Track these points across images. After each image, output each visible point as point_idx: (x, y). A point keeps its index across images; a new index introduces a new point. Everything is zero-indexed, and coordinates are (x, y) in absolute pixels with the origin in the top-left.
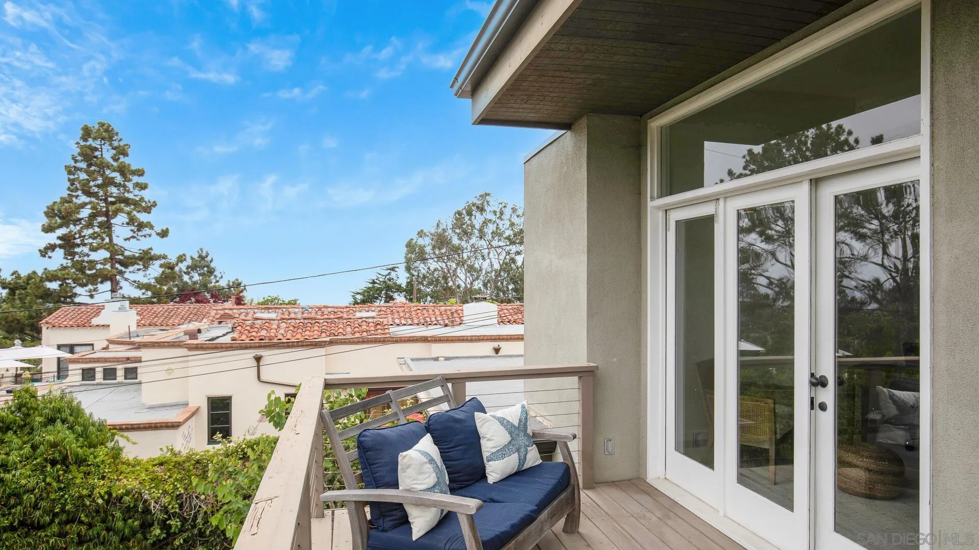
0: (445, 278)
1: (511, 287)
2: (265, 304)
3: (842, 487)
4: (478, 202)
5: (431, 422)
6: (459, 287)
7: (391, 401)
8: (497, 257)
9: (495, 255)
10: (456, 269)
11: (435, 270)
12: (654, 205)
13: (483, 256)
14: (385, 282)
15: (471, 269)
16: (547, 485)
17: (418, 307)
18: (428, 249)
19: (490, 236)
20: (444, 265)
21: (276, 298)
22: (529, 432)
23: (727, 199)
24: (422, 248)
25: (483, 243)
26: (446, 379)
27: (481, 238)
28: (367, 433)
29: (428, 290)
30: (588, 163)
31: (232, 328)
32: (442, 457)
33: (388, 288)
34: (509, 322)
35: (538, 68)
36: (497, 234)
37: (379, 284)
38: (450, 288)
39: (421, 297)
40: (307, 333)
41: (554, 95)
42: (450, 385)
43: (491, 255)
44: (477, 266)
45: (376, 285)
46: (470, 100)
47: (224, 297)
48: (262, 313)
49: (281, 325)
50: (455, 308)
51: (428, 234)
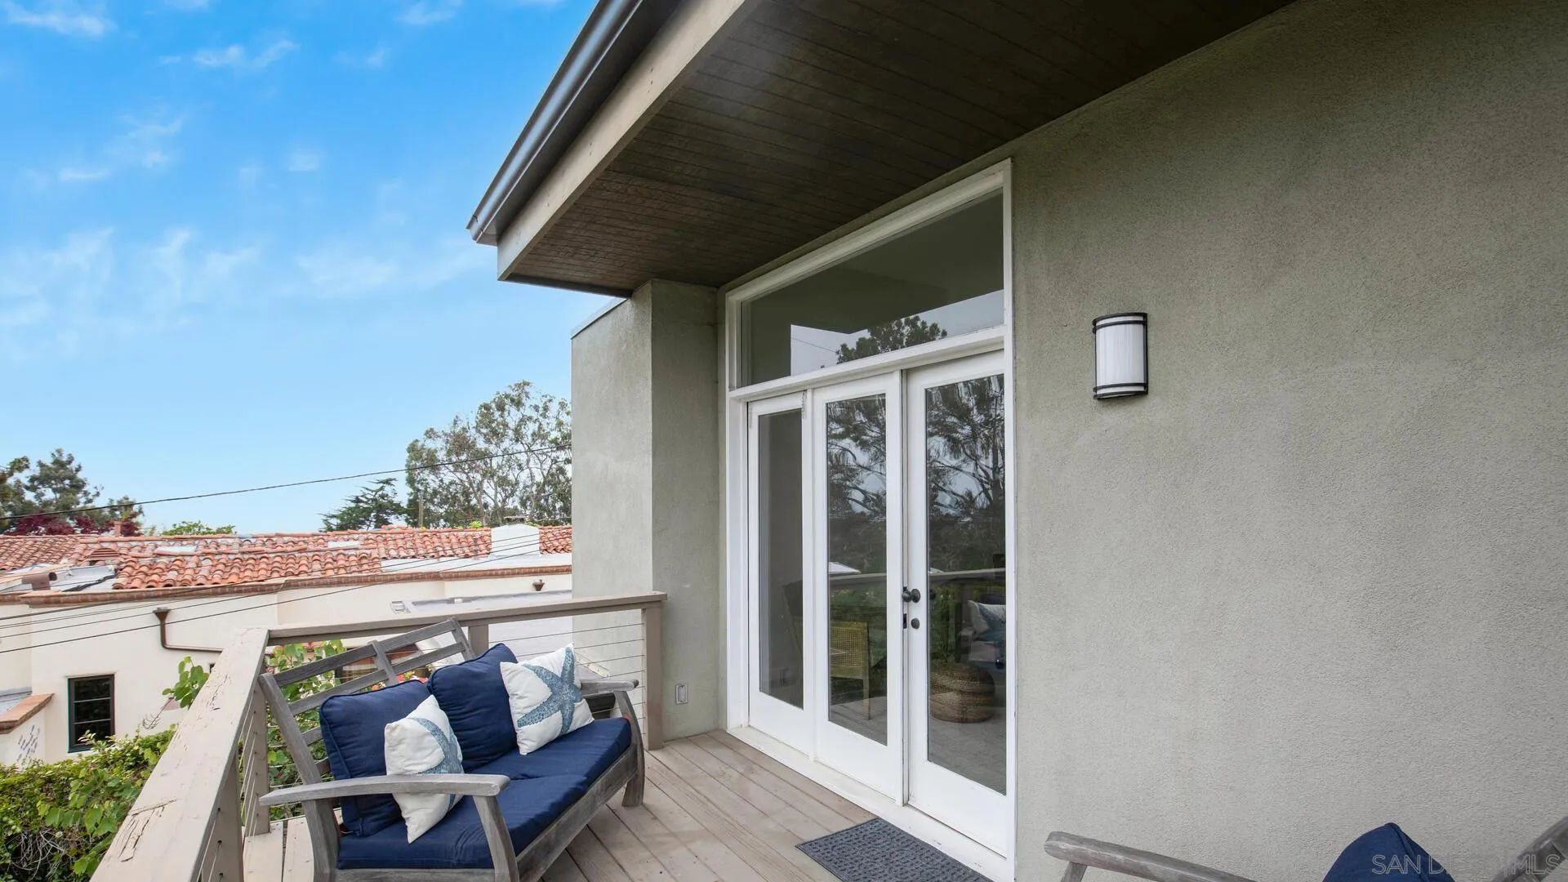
0: (466, 494)
1: (559, 505)
2: (176, 534)
3: (935, 714)
4: (514, 394)
5: (435, 680)
6: (486, 506)
7: (376, 656)
8: (539, 466)
9: (537, 464)
10: (481, 483)
11: (451, 483)
12: (733, 396)
13: (520, 465)
14: (374, 500)
15: (503, 482)
16: (601, 748)
17: (425, 533)
18: (441, 455)
19: (530, 438)
20: (464, 477)
21: (195, 525)
22: (577, 682)
23: (816, 391)
24: (432, 455)
25: (520, 447)
26: (460, 621)
27: (517, 441)
28: (335, 701)
29: (441, 511)
30: (653, 340)
31: (116, 570)
32: (452, 726)
33: (381, 508)
34: (554, 550)
35: (587, 212)
36: (539, 435)
37: (366, 503)
38: (473, 508)
39: (430, 519)
40: (248, 573)
41: (610, 250)
42: (465, 630)
43: (531, 464)
44: (511, 477)
45: (361, 504)
46: (495, 248)
47: (102, 525)
48: (169, 545)
49: (203, 563)
50: (480, 533)
51: (440, 434)
